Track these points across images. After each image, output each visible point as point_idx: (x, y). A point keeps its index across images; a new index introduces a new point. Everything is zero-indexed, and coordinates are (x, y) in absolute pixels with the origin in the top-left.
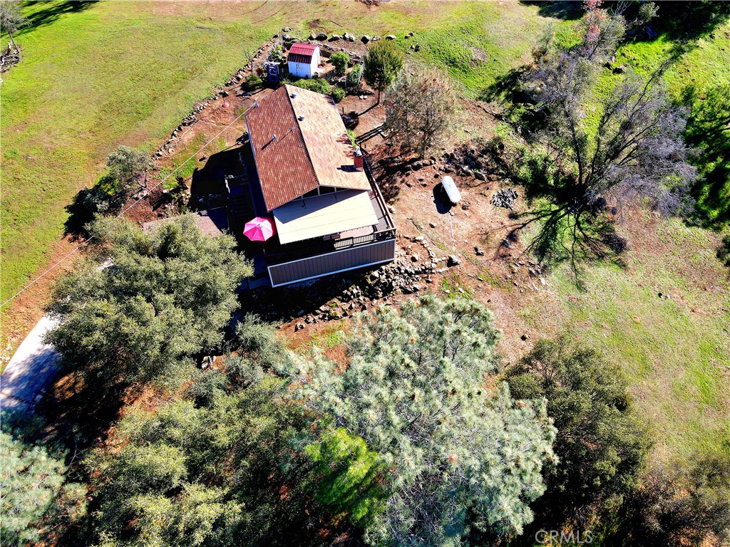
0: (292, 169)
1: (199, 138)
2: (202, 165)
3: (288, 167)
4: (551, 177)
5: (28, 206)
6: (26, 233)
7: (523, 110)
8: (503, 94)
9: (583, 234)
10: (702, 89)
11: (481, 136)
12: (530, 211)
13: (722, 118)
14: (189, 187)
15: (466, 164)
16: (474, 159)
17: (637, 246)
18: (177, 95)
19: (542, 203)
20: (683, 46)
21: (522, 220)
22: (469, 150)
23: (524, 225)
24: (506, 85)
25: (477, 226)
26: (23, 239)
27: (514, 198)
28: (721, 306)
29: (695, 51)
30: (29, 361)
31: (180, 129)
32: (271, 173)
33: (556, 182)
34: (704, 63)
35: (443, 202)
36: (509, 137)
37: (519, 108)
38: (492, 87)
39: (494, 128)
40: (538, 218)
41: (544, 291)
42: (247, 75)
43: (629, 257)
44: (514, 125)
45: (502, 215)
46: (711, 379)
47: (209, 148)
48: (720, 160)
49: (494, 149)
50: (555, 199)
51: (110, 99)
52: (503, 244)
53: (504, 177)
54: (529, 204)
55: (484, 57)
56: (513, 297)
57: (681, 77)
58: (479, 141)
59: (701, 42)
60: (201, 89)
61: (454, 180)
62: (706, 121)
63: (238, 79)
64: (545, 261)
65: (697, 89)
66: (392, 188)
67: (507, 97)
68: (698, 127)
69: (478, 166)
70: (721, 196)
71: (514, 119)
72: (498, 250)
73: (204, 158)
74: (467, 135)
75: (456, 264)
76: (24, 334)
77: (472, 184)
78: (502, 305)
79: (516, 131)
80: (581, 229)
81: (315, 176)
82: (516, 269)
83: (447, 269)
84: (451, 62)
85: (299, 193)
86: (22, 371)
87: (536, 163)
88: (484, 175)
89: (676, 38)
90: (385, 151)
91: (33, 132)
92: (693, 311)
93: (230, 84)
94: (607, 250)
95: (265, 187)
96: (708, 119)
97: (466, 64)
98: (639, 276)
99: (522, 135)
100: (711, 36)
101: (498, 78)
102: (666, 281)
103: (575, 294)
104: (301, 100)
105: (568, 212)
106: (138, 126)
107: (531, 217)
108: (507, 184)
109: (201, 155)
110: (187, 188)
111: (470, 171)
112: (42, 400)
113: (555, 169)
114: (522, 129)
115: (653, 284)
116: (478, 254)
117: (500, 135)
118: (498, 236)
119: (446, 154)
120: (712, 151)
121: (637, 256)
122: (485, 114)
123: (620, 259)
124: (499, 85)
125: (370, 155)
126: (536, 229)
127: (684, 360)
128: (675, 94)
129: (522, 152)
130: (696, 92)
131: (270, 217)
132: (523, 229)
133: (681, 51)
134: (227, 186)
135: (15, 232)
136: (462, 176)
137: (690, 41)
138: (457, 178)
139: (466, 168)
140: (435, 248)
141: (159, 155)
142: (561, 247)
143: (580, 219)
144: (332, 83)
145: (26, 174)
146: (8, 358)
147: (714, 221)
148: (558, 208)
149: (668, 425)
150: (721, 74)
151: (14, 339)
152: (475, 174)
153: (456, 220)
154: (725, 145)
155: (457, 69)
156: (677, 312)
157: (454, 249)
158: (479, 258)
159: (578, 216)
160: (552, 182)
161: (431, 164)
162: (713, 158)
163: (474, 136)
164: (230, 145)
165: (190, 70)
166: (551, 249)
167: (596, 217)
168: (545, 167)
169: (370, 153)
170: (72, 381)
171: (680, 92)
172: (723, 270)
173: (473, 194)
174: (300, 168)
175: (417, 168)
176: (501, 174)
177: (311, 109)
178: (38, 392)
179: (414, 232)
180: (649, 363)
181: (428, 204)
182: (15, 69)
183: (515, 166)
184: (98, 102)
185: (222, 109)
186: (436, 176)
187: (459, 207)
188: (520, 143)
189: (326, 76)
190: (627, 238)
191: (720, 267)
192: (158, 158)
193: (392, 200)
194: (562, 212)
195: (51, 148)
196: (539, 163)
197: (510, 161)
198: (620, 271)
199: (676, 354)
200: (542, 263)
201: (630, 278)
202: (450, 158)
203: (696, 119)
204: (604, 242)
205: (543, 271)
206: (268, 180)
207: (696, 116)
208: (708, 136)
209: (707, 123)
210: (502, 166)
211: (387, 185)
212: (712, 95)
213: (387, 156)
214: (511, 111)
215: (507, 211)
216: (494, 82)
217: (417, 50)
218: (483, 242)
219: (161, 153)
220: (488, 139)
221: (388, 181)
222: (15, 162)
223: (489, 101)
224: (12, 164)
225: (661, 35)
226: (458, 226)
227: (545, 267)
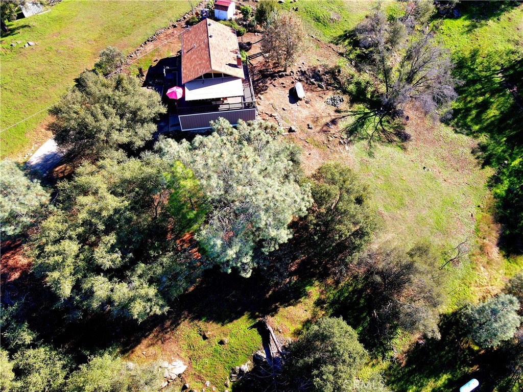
0: (200, 62)
1: (157, 50)
2: (154, 64)
3: (198, 61)
4: (369, 93)
5: (54, 76)
6: (51, 91)
7: (358, 52)
8: (347, 41)
9: (383, 128)
10: (484, 51)
11: (327, 64)
12: (351, 110)
13: (495, 70)
14: (145, 75)
15: (313, 78)
16: (318, 75)
17: (417, 139)
18: (147, 25)
19: (360, 107)
20: (477, 24)
21: (343, 114)
22: (316, 70)
23: (344, 117)
24: (350, 36)
25: (313, 114)
26: (48, 93)
27: (341, 101)
28: (466, 181)
29: (485, 27)
30: (42, 157)
31: (145, 43)
32: (188, 65)
33: (372, 96)
34: (489, 36)
35: (294, 97)
36: (345, 67)
37: (356, 50)
38: (340, 37)
39: (337, 60)
40: (354, 115)
41: (346, 153)
42: (190, 16)
43: (410, 145)
44: (351, 60)
45: (331, 110)
46: (444, 218)
47: (160, 55)
48: (487, 95)
49: (334, 73)
50: (369, 106)
51: (109, 24)
52: (327, 124)
53: (337, 89)
54: (351, 107)
55: (339, 18)
56: (325, 154)
57: (472, 43)
58: (325, 66)
59: (490, 22)
60: (161, 22)
61: (304, 86)
62: (483, 71)
63: (185, 18)
64: (352, 138)
65: (481, 51)
66: (263, 86)
67: (350, 43)
68: (477, 74)
69: (321, 80)
70: (483, 117)
71: (352, 56)
72: (323, 128)
73: (157, 60)
74: (318, 62)
75: (294, 131)
76: (42, 143)
77: (315, 90)
78: (317, 158)
79: (351, 64)
80: (382, 125)
81: (211, 65)
82: (331, 139)
83: (288, 133)
84: (316, 19)
85: (200, 74)
86: (38, 161)
87: (361, 84)
88: (323, 86)
89: (473, 18)
90: (264, 65)
91: (62, 38)
92: (445, 181)
93: (179, 21)
94: (396, 139)
95: (184, 71)
96: (485, 70)
97: (325, 21)
98: (413, 156)
99: (355, 66)
100: (498, 19)
101: (346, 31)
102: (431, 161)
103: (366, 158)
104: (214, 27)
105: (376, 115)
106: (122, 40)
107: (350, 113)
108: (338, 93)
109: (155, 58)
110: (144, 76)
111: (315, 82)
112: (46, 176)
113: (373, 89)
114: (356, 63)
115: (422, 162)
116: (309, 128)
117: (340, 65)
118: (324, 120)
119: (301, 71)
120: (483, 90)
121: (416, 145)
122: (333, 51)
123: (403, 145)
124: (345, 35)
125: (255, 67)
126: (351, 120)
127: (429, 205)
128: (466, 53)
129: (353, 77)
130: (480, 53)
131: (183, 87)
132: (342, 119)
133: (475, 26)
134: (164, 72)
135: (44, 89)
136: (309, 84)
137: (483, 21)
138: (306, 85)
139: (312, 80)
140: (283, 121)
141: (131, 56)
142: (365, 132)
143: (383, 120)
144: (240, 25)
145: (55, 59)
146: (31, 154)
147: (474, 132)
148: (369, 111)
149: (408, 237)
150: (500, 43)
151: (36, 145)
152: (318, 84)
153: (300, 108)
154: (493, 87)
155: (320, 24)
156: (433, 179)
157: (294, 123)
158: (309, 130)
159: (382, 118)
160: (369, 96)
161: (291, 75)
162: (483, 94)
163: (323, 63)
164: (173, 54)
165: (158, 12)
166: (358, 132)
167: (394, 120)
168: (366, 87)
169: (255, 65)
170: (63, 169)
171: (469, 52)
172: (473, 161)
173: (315, 95)
174: (204, 61)
175: (281, 76)
176: (335, 87)
177: (220, 33)
178: (45, 173)
179: (272, 111)
180: (404, 202)
181: (284, 97)
182: (59, 5)
183: (346, 83)
184: (102, 25)
185: (172, 34)
186: (293, 83)
187: (303, 102)
188: (353, 71)
189: (236, 20)
190: (412, 134)
191: (472, 159)
192: (130, 58)
193: (262, 92)
194: (372, 114)
195: (71, 47)
196: (363, 84)
197: (343, 80)
198: (401, 151)
199: (425, 200)
200: (349, 138)
201: (406, 156)
202: (303, 73)
203: (477, 70)
204: (395, 134)
205: (348, 143)
206: (186, 68)
207: (477, 68)
208: (483, 81)
209: (484, 73)
210: (337, 83)
211: (261, 84)
212: (490, 55)
213: (264, 68)
214: (351, 52)
215: (335, 108)
216: (342, 33)
217: (296, 10)
218: (314, 122)
219: (132, 55)
220: (331, 66)
221: (262, 82)
222: (50, 53)
223: (337, 44)
224: (49, 53)
225: (463, 16)
226: (300, 112)
227: (351, 141)
